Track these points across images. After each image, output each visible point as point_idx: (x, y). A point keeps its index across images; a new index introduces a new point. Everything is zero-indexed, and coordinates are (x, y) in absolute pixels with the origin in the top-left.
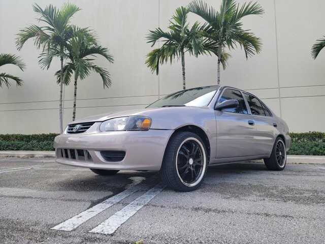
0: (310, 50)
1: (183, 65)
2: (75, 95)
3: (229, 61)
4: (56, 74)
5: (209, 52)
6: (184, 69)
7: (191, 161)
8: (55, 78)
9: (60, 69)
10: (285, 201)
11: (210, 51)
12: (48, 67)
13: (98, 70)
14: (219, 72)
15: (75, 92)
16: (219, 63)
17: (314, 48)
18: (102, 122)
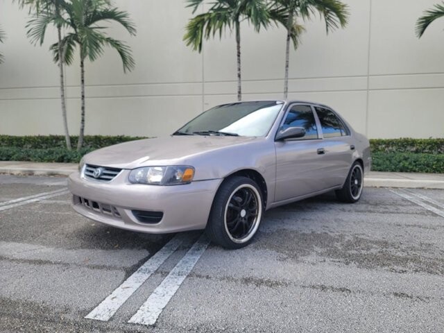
0: (414, 25)
1: (238, 42)
2: (83, 81)
3: (302, 37)
4: (51, 48)
5: (276, 23)
6: (239, 47)
7: (243, 213)
8: (51, 55)
9: (57, 41)
10: (347, 264)
11: (277, 21)
12: (42, 42)
13: (115, 44)
14: (288, 53)
15: (83, 77)
16: (288, 40)
17: (420, 23)
18: (132, 170)
